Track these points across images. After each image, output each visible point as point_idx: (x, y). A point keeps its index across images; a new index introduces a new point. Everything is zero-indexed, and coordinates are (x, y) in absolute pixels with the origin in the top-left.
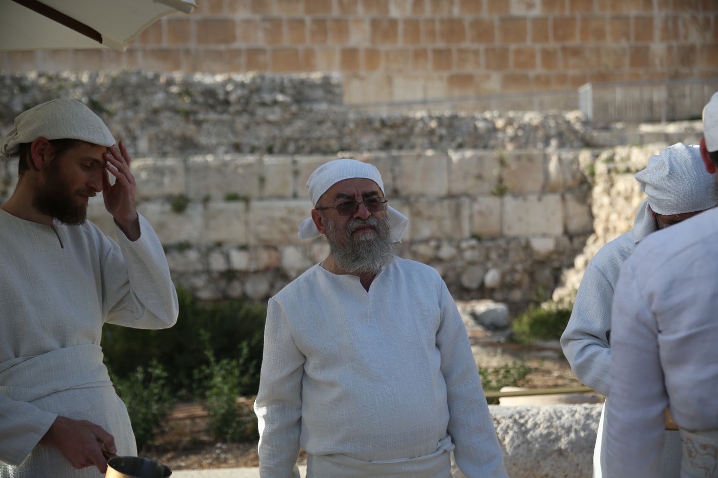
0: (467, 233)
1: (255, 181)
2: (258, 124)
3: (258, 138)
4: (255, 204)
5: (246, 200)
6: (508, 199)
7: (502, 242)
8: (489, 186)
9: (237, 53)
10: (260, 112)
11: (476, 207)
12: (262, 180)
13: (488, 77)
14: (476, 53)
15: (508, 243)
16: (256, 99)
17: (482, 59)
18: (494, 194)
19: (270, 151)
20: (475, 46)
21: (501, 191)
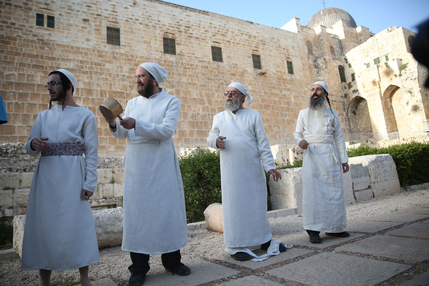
0: (101, 197)
1: (18, 181)
2: (20, 161)
3: (20, 166)
4: (16, 190)
5: (13, 189)
6: (115, 184)
7: (114, 199)
8: (109, 180)
10: (21, 156)
11: (104, 187)
12: (21, 181)
13: (110, 146)
14: (106, 139)
15: (116, 199)
16: (19, 151)
17: (108, 141)
18: (111, 183)
19: (25, 170)
20: (105, 137)
21: (113, 182)
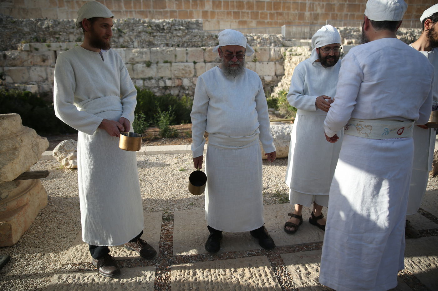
1: (173, 56)
2: (174, 37)
3: (174, 42)
4: (174, 64)
5: (171, 63)
6: (257, 63)
8: (251, 59)
9: (167, 12)
10: (175, 32)
12: (176, 56)
13: (252, 21)
14: (248, 13)
16: (173, 28)
17: (250, 16)
18: (253, 61)
19: (178, 46)
20: (247, 11)
